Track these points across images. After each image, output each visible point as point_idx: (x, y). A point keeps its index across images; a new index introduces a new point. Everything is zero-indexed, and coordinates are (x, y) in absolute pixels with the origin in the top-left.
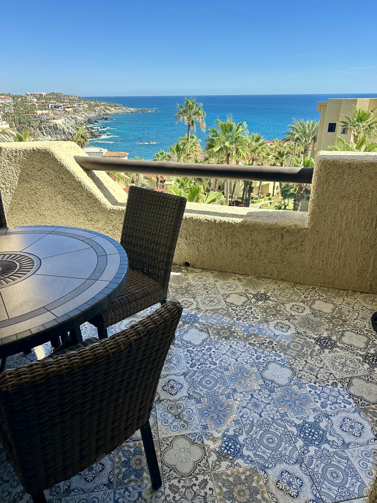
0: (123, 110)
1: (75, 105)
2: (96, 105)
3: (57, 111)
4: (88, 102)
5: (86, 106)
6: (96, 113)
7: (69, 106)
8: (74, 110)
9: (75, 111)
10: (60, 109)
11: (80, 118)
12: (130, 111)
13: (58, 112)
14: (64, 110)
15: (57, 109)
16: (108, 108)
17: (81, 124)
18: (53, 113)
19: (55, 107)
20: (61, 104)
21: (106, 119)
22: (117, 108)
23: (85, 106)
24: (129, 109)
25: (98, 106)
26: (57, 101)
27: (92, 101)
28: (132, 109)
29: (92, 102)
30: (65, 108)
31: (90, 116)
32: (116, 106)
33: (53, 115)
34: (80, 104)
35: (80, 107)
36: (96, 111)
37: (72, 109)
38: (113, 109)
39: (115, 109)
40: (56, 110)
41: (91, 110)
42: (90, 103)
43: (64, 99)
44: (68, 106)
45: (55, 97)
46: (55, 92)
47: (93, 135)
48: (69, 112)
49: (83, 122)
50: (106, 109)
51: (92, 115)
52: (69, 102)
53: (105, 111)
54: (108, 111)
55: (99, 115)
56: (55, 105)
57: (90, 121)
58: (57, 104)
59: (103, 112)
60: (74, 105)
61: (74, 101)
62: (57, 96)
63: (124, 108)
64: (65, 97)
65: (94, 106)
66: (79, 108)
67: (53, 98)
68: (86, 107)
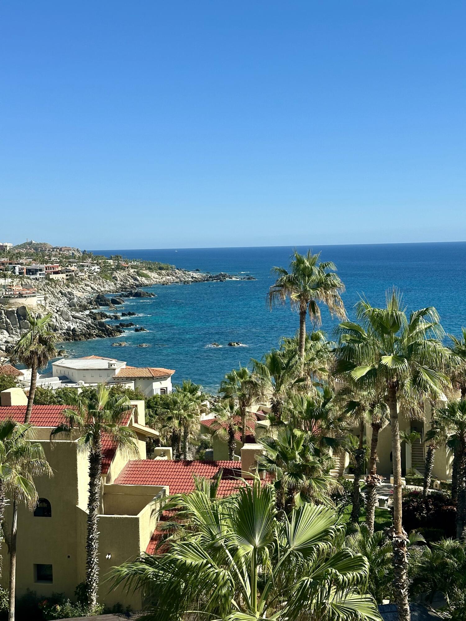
0: (177, 277)
1: (73, 268)
2: (119, 268)
3: (30, 280)
4: (100, 261)
5: (96, 268)
6: (115, 284)
7: (60, 269)
8: (68, 277)
9: (71, 279)
10: (38, 276)
11: (79, 294)
12: (192, 277)
13: (33, 281)
14: (47, 278)
15: (32, 277)
16: (144, 272)
17: (80, 306)
18: (22, 285)
19: (29, 271)
20: (43, 266)
21: (137, 295)
22: (163, 272)
23: (93, 268)
24: (190, 275)
25: (123, 269)
26: (35, 260)
27: (111, 259)
28: (195, 275)
29: (109, 261)
30: (49, 274)
31: (103, 289)
32: (161, 269)
33: (21, 288)
34: (83, 266)
35: (82, 271)
36: (117, 280)
37: (64, 276)
38: (153, 275)
39: (160, 274)
40: (29, 278)
41: (106, 277)
42: (105, 262)
43: (50, 256)
44: (57, 270)
45: (32, 251)
46: (33, 242)
47: (103, 331)
48: (56, 282)
49: (84, 302)
50: (139, 275)
51: (108, 287)
52: (61, 262)
53: (136, 279)
54: (144, 279)
55: (123, 288)
56: (29, 267)
57: (100, 300)
58: (34, 266)
59: (132, 281)
60: (69, 268)
61: (71, 260)
62: (36, 249)
63: (179, 273)
64: (53, 251)
65: (113, 269)
66: (80, 274)
67: (26, 254)
68: (97, 270)
